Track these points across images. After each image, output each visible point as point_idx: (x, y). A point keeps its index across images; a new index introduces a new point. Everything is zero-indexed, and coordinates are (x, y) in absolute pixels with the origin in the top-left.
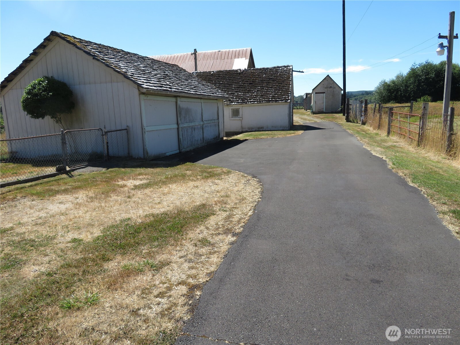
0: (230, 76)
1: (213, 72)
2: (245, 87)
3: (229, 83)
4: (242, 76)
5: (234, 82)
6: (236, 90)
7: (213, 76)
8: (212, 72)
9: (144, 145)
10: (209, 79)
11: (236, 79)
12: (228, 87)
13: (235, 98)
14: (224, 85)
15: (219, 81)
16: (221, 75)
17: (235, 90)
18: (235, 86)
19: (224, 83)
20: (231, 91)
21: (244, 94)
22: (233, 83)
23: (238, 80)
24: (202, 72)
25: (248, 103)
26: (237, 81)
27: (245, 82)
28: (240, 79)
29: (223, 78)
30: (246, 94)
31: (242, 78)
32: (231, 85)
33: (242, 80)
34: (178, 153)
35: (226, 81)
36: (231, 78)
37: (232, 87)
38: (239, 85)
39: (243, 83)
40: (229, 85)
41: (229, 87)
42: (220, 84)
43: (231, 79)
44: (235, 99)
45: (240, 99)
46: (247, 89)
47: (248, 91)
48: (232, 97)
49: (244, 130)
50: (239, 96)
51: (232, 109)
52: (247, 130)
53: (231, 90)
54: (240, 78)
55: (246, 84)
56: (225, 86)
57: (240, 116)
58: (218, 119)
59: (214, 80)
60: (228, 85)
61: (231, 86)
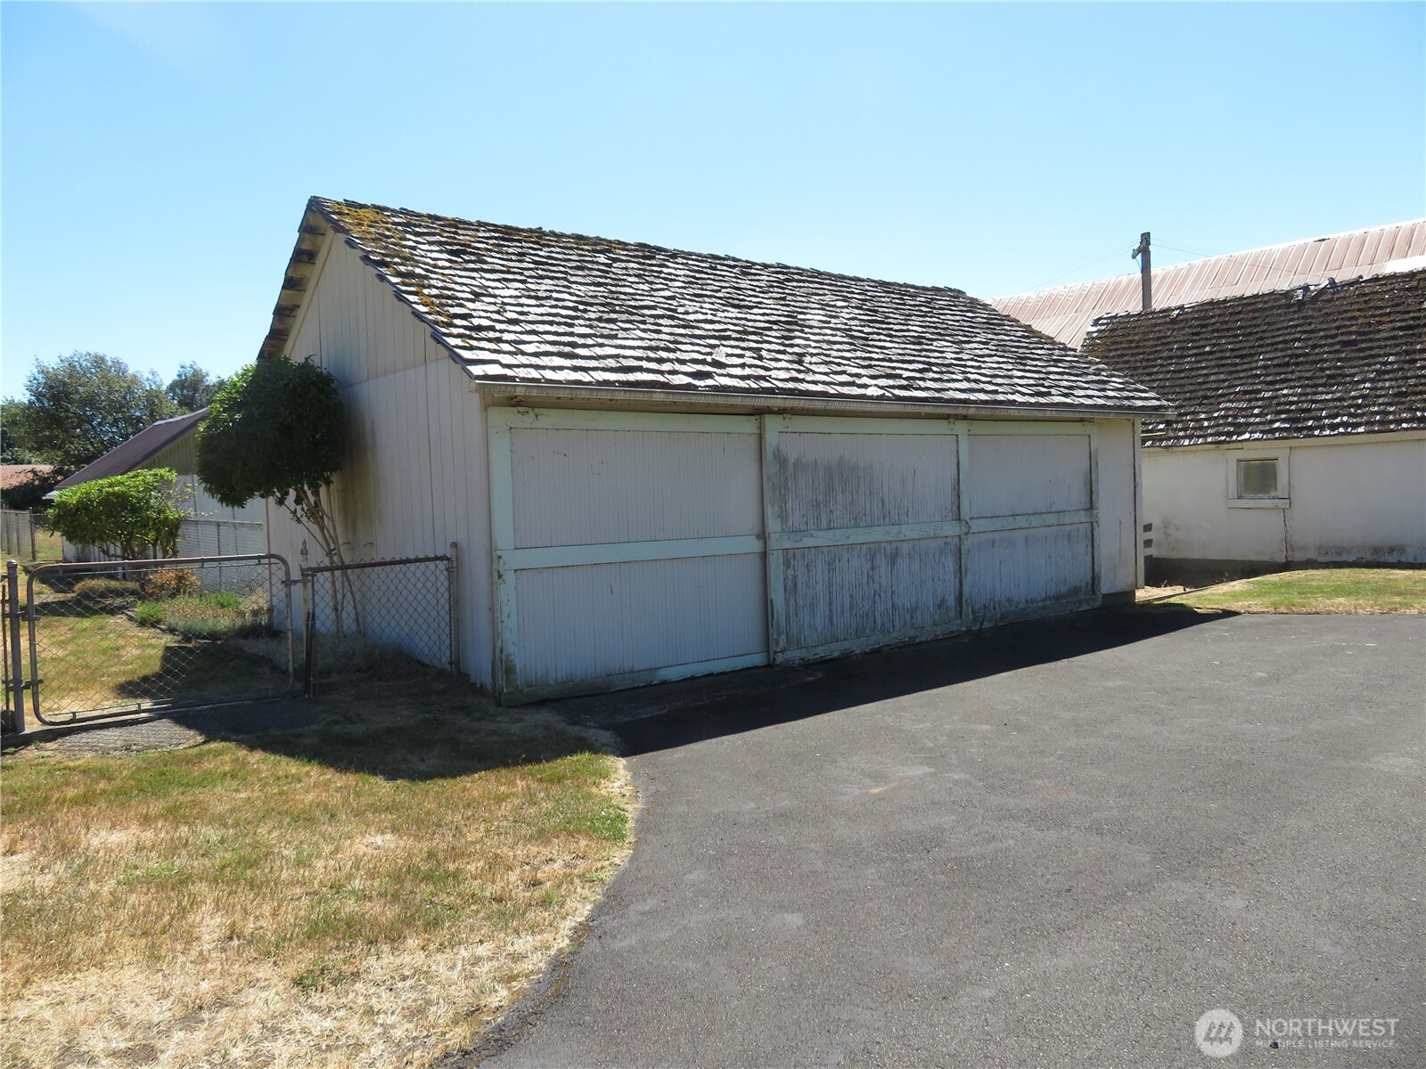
0: (1254, 318)
1: (1181, 308)
2: (1317, 362)
3: (1244, 348)
4: (1311, 313)
5: (1268, 345)
6: (1269, 379)
7: (1177, 327)
8: (1177, 312)
9: (496, 635)
10: (1159, 338)
11: (1278, 329)
12: (1236, 365)
13: (1256, 411)
14: (1217, 359)
15: (1201, 343)
16: (1213, 320)
17: (1268, 375)
18: (1269, 359)
19: (1222, 351)
20: (1242, 382)
21: (1307, 394)
22: (1261, 346)
23: (1286, 335)
24: (1134, 316)
25: (1316, 433)
26: (1281, 339)
27: (1322, 338)
28: (1297, 326)
29: (1217, 331)
30: (1316, 394)
31: (1310, 324)
32: (1255, 354)
33: (1304, 332)
34: (756, 667)
35: (1231, 340)
36: (1256, 326)
37: (1254, 365)
38: (1289, 352)
39: (1310, 343)
40: (1242, 357)
41: (1239, 368)
42: (1199, 358)
43: (1257, 333)
44: (1257, 416)
45: (1283, 416)
46: (1323, 370)
47: (1329, 377)
48: (1246, 409)
49: (1299, 556)
50: (1279, 404)
51: (1239, 461)
52: (1312, 554)
53: (1248, 377)
54: (1301, 321)
55: (1321, 346)
56: (1223, 362)
57: (1281, 489)
58: (1091, 506)
59: (1176, 342)
60: (1236, 357)
61: (1249, 363)
